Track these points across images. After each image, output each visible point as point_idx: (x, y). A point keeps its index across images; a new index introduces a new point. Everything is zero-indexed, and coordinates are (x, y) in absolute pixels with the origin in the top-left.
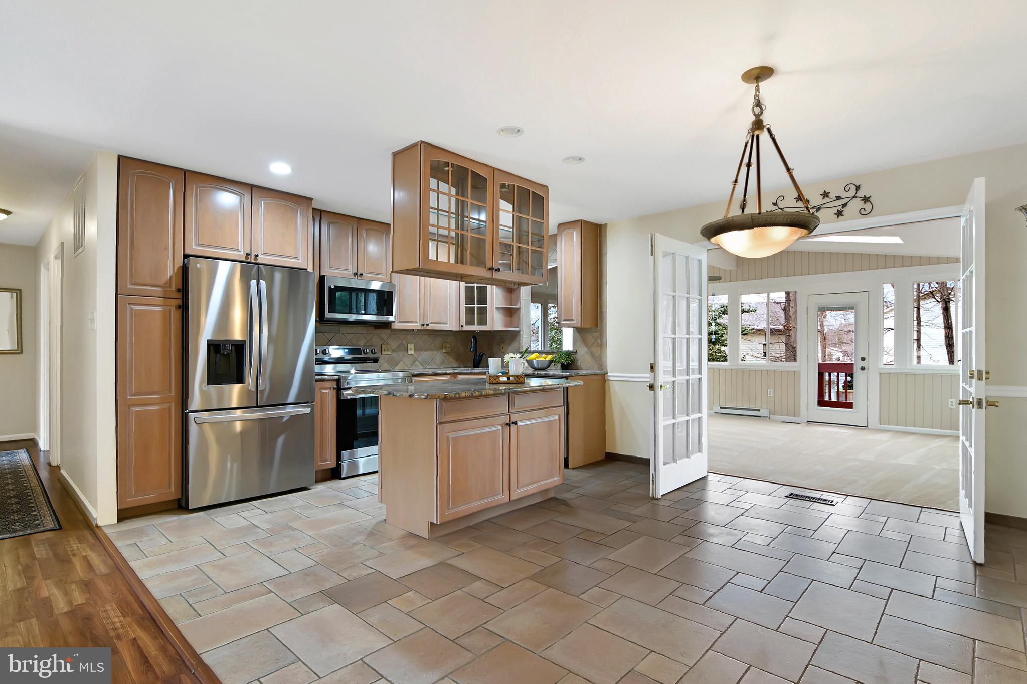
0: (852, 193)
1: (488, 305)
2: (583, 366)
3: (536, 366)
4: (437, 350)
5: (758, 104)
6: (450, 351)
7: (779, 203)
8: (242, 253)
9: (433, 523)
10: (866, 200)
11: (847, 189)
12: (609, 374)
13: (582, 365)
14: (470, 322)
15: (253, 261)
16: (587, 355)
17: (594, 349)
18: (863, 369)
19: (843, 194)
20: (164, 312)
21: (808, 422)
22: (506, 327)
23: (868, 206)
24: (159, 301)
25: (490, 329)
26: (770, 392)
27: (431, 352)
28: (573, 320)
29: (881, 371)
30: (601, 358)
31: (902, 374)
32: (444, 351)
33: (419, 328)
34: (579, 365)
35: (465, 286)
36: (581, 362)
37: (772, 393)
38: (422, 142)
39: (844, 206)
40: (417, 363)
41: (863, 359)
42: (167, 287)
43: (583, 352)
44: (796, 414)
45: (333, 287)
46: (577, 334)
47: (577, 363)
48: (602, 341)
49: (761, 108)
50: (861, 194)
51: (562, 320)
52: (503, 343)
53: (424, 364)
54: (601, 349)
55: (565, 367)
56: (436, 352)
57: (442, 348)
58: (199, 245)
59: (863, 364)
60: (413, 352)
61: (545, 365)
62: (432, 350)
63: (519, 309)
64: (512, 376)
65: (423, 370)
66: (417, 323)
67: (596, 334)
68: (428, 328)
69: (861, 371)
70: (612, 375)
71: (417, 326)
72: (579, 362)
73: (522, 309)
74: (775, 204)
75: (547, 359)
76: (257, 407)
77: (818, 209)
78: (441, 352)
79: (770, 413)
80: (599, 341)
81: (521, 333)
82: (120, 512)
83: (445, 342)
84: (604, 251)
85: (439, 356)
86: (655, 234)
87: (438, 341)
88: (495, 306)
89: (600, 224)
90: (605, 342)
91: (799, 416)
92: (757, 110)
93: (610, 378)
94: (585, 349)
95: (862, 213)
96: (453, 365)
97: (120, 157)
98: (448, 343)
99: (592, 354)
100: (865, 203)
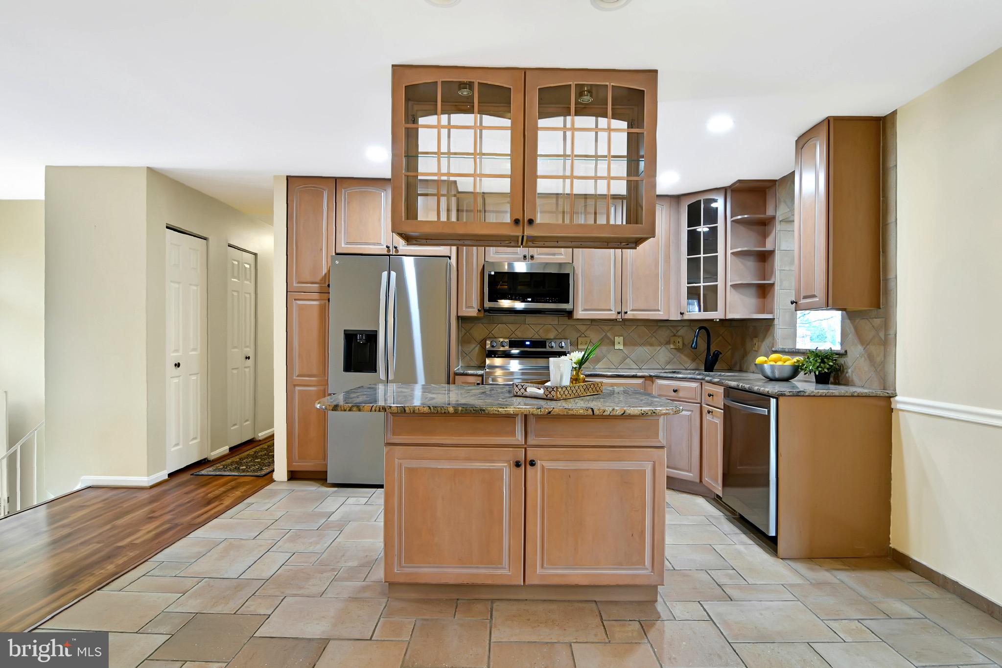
1: (720, 283)
2: (856, 379)
4: (659, 345)
6: (681, 347)
8: (384, 247)
12: (897, 398)
13: (854, 376)
15: (394, 253)
16: (863, 359)
17: (872, 348)
20: (320, 305)
22: (753, 313)
24: (316, 296)
25: (723, 317)
27: (651, 348)
28: (815, 296)
30: (884, 367)
32: (672, 346)
33: (614, 317)
34: (849, 376)
35: (688, 259)
36: (852, 372)
40: (628, 360)
42: (323, 283)
43: (856, 352)
45: (493, 273)
46: (848, 321)
47: (847, 372)
48: (886, 335)
51: (802, 297)
52: (756, 337)
53: (638, 362)
54: (885, 348)
55: (822, 379)
56: (659, 348)
57: (668, 343)
58: (348, 243)
60: (621, 347)
62: (651, 345)
63: (773, 285)
65: (638, 370)
66: (610, 310)
67: (877, 322)
68: (626, 317)
70: (901, 401)
71: (612, 315)
72: (850, 371)
73: (777, 286)
75: (788, 363)
78: (667, 348)
80: (881, 335)
81: (776, 322)
83: (675, 335)
84: (891, 164)
85: (663, 354)
87: (664, 334)
88: (729, 284)
89: (883, 116)
90: (892, 336)
93: (899, 406)
94: (860, 348)
96: (686, 366)
97: (288, 177)
98: (679, 336)
99: (871, 358)
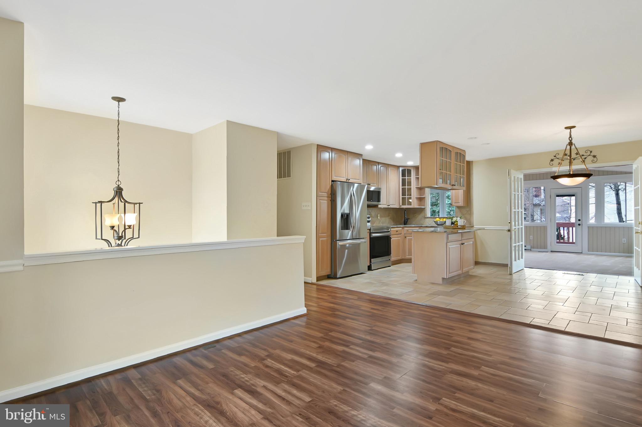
0: (589, 153)
3: (439, 224)
5: (570, 137)
7: (557, 156)
8: (345, 179)
9: (445, 278)
10: (594, 156)
11: (586, 152)
12: (475, 227)
14: (404, 203)
15: (348, 181)
17: (466, 216)
18: (579, 225)
19: (585, 154)
20: (327, 202)
21: (551, 251)
22: (419, 206)
23: (595, 159)
24: (326, 198)
25: (413, 207)
26: (531, 237)
28: (459, 203)
29: (589, 226)
30: (470, 220)
31: (599, 227)
35: (402, 188)
37: (532, 238)
38: (438, 141)
39: (585, 158)
41: (579, 220)
42: (328, 193)
44: (545, 247)
46: (457, 209)
48: (471, 212)
49: (571, 138)
50: (592, 154)
51: (453, 203)
52: (416, 213)
53: (383, 223)
54: (470, 216)
57: (388, 216)
58: (335, 176)
59: (579, 222)
61: (443, 223)
62: (385, 217)
63: (425, 198)
64: (459, 226)
67: (468, 209)
68: (389, 207)
69: (578, 226)
71: (386, 206)
74: (555, 156)
76: (353, 239)
77: (574, 159)
79: (531, 247)
80: (469, 212)
81: (426, 209)
82: (317, 278)
84: (472, 173)
86: (510, 170)
87: (387, 213)
88: (415, 197)
91: (546, 248)
92: (570, 139)
95: (593, 162)
97: (317, 145)
100: (594, 158)
